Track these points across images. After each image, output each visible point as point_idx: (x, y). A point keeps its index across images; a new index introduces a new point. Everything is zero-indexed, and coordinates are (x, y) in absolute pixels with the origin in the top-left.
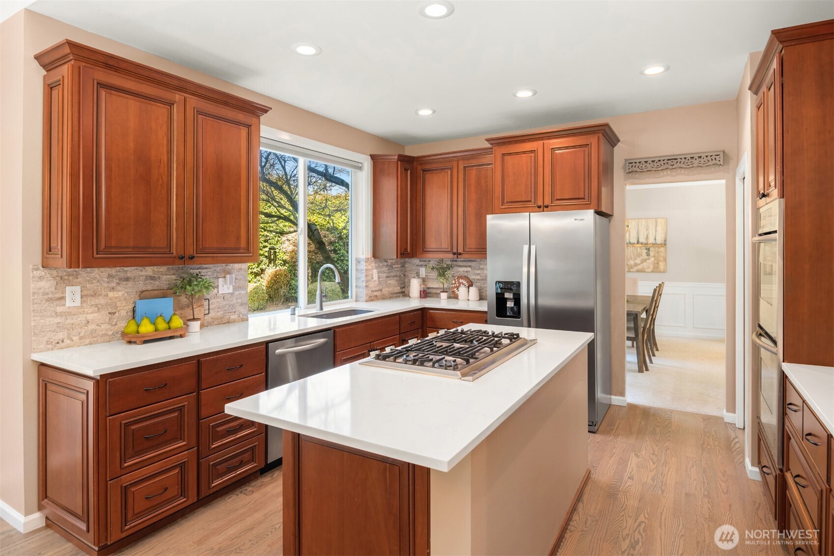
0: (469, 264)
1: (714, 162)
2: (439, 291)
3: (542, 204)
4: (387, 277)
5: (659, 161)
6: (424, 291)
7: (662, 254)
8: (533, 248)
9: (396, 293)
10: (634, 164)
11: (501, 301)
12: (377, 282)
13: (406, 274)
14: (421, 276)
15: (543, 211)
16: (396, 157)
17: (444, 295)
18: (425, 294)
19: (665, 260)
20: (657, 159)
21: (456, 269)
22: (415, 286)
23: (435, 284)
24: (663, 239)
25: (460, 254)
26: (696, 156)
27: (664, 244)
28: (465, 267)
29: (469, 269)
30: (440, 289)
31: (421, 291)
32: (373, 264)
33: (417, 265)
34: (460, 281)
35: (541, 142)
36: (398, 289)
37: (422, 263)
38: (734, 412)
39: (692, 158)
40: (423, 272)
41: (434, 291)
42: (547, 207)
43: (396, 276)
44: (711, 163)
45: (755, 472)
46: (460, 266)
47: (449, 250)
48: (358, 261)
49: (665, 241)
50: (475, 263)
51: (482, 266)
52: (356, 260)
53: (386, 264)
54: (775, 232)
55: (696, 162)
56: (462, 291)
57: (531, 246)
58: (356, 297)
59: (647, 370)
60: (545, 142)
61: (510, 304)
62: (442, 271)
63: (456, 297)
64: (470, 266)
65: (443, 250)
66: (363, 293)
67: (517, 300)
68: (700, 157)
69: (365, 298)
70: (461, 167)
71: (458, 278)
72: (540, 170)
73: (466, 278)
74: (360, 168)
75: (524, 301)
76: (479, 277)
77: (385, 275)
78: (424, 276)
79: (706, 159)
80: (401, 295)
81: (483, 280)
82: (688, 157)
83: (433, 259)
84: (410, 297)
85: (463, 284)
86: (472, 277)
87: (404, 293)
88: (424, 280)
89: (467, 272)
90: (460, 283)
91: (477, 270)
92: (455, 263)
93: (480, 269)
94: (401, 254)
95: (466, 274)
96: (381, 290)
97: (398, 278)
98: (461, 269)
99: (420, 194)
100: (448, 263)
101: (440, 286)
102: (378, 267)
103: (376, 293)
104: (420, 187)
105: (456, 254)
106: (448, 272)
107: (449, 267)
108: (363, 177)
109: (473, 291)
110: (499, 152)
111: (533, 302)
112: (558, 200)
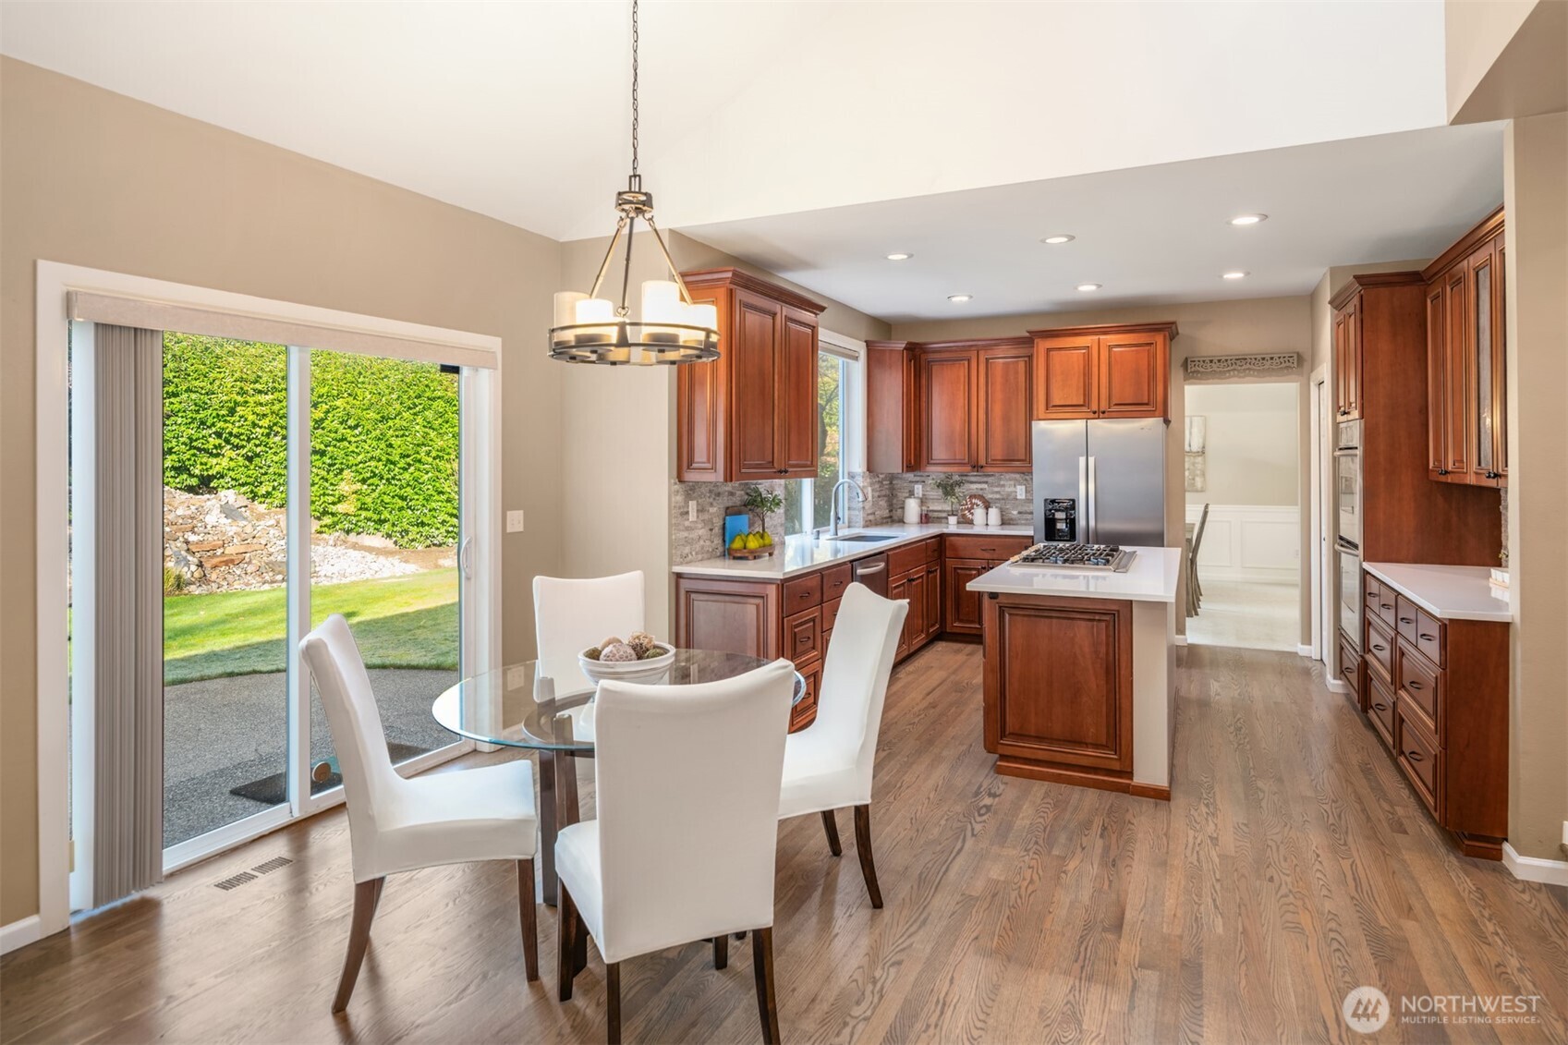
0: (985, 479)
1: (1287, 364)
2: (944, 515)
3: (1097, 410)
4: (879, 497)
5: (1226, 360)
6: (926, 515)
7: (1199, 466)
8: (1091, 460)
9: (886, 518)
10: (1197, 363)
11: (1050, 522)
12: (871, 503)
13: (894, 492)
14: (916, 495)
15: (1099, 418)
16: (904, 346)
17: (953, 520)
18: (926, 519)
19: (1203, 475)
20: (1223, 359)
21: (968, 486)
22: (912, 508)
23: (940, 505)
24: (1201, 445)
25: (982, 467)
26: (1268, 357)
27: (1202, 452)
28: (980, 483)
29: (985, 486)
30: (948, 511)
31: (921, 515)
32: (868, 480)
33: (910, 482)
34: (973, 501)
35: (1096, 337)
36: (886, 513)
37: (918, 479)
38: (1310, 644)
39: (1263, 359)
40: (919, 489)
41: (936, 515)
42: (1104, 412)
43: (884, 496)
44: (1283, 365)
45: (1338, 685)
46: (972, 482)
47: (966, 461)
48: (852, 476)
49: (1204, 447)
50: (993, 478)
51: (1002, 483)
52: (849, 474)
53: (877, 479)
54: (1356, 448)
55: (1268, 364)
56: (979, 514)
57: (1089, 458)
58: (849, 522)
59: (1197, 614)
60: (1102, 337)
61: (1061, 526)
62: (948, 488)
63: (971, 522)
64: (986, 482)
65: (957, 461)
66: (859, 517)
67: (1072, 522)
68: (1272, 358)
69: (862, 523)
70: (982, 359)
71: (971, 497)
72: (1095, 369)
73: (981, 497)
74: (856, 358)
75: (1081, 523)
76: (998, 496)
77: (876, 494)
78: (921, 496)
79: (1278, 361)
80: (889, 520)
81: (1003, 499)
82: (1259, 357)
83: (935, 473)
84: (904, 522)
85: (978, 505)
86: (989, 496)
87: (894, 517)
88: (923, 501)
89: (981, 489)
90: (973, 504)
91: (997, 486)
92: (965, 478)
93: (999, 486)
94: (907, 467)
95: (980, 493)
96: (874, 514)
97: (886, 499)
98: (974, 486)
99: (924, 390)
100: (956, 478)
101: (948, 508)
102: (872, 484)
103: (871, 517)
104: (924, 381)
105: (976, 467)
106: (957, 489)
107: (959, 484)
108: (859, 369)
109: (994, 512)
110: (1042, 346)
111: (1092, 523)
112: (1116, 405)
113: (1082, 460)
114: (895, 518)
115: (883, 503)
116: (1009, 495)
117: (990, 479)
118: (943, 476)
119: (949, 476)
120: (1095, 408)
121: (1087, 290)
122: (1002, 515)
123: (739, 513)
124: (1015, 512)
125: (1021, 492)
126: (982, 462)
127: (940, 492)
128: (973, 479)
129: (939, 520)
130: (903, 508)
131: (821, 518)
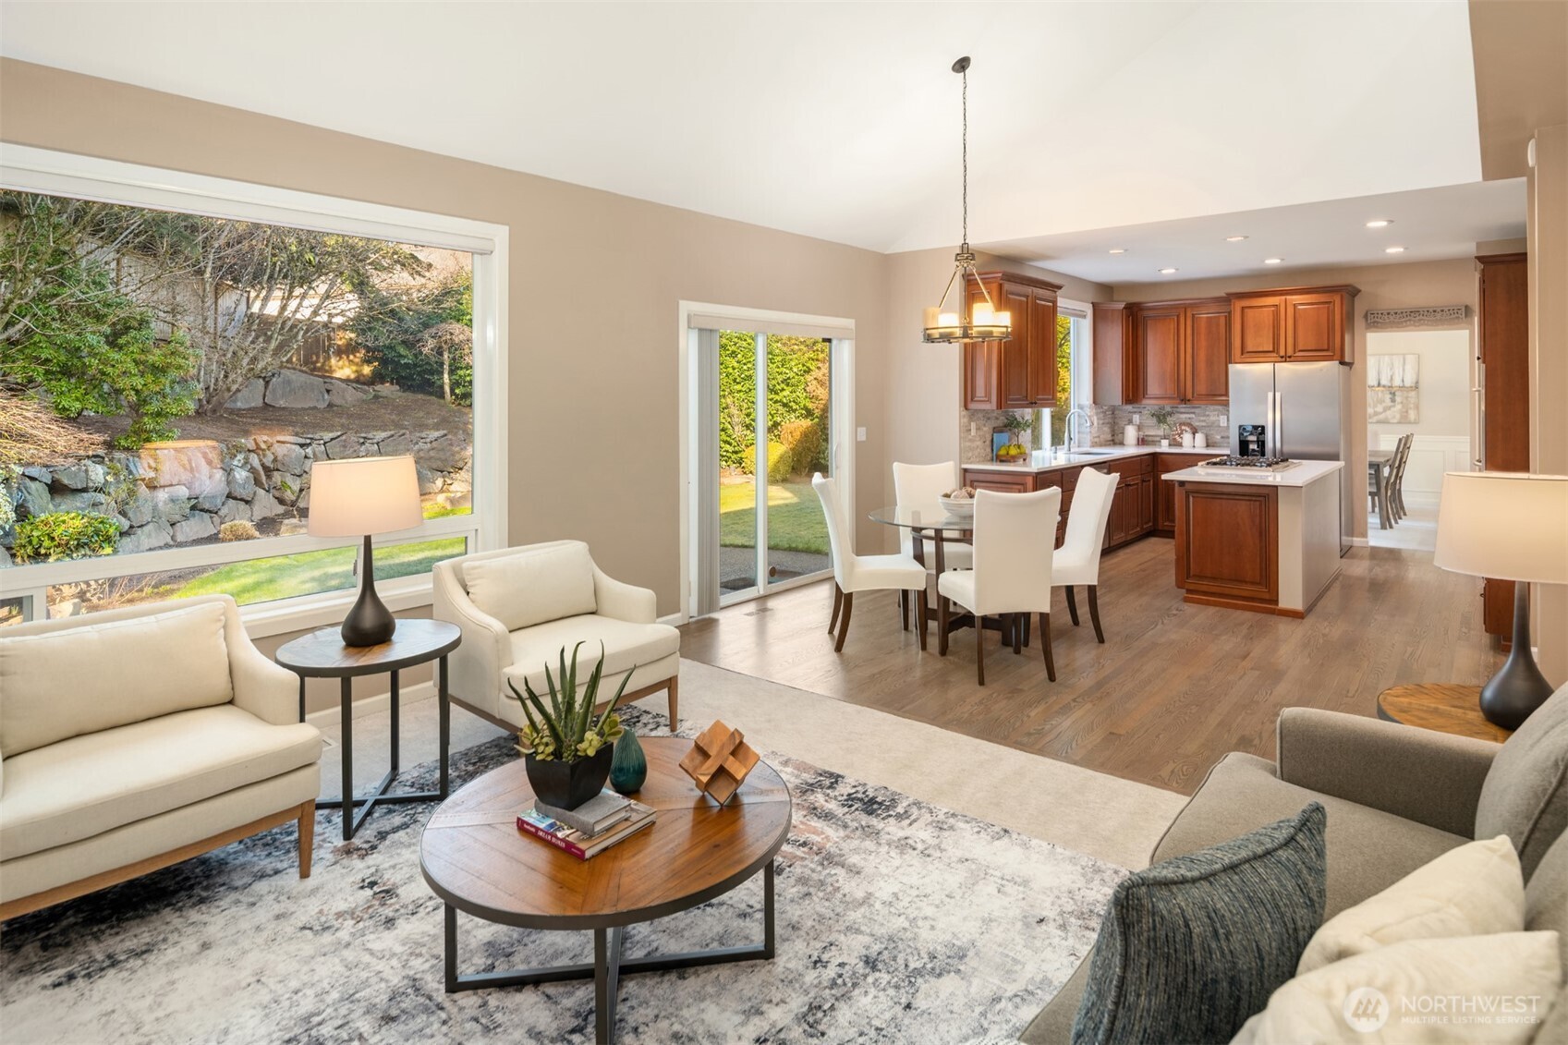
0: (1194, 410)
1: (1456, 315)
2: (1158, 439)
3: (1283, 355)
4: (1103, 424)
5: (1402, 313)
6: (1142, 438)
7: (1412, 400)
8: (1278, 395)
9: (1109, 442)
10: (1377, 315)
11: (1244, 445)
12: (1097, 429)
13: (1117, 420)
14: (1134, 423)
15: (1285, 361)
16: (1123, 305)
17: (1165, 442)
18: (1142, 441)
19: (1417, 407)
20: (1400, 311)
21: (1177, 415)
22: (1131, 433)
23: (1155, 431)
24: (1414, 381)
25: (1190, 400)
26: (1439, 309)
27: (1416, 387)
28: (1188, 413)
29: (1193, 416)
30: (1160, 436)
31: (1138, 438)
32: (1094, 410)
33: (1131, 413)
34: (1183, 428)
35: (1283, 298)
36: (1109, 437)
37: (1137, 410)
39: (1435, 311)
40: (1136, 418)
41: (1150, 439)
42: (1289, 357)
43: (1108, 423)
44: (1453, 316)
46: (1182, 413)
47: (1177, 396)
48: (1081, 407)
49: (1417, 382)
50: (1200, 409)
51: (1208, 413)
52: (1079, 406)
53: (1102, 409)
55: (1438, 316)
56: (1187, 438)
57: (1276, 393)
58: (1079, 443)
60: (1288, 297)
61: (1253, 446)
62: (1161, 418)
63: (1180, 445)
64: (1194, 413)
65: (1168, 396)
66: (1088, 439)
67: (1262, 444)
68: (1442, 311)
69: (1089, 443)
70: (1189, 314)
71: (1181, 424)
72: (1283, 323)
73: (1189, 425)
74: (1085, 316)
75: (1269, 442)
76: (1204, 424)
77: (1101, 422)
78: (1139, 424)
79: (1448, 313)
80: (1111, 444)
81: (1208, 426)
82: (1429, 310)
83: (1150, 404)
84: (1124, 444)
85: (1186, 431)
86: (1196, 424)
88: (1139, 428)
89: (1190, 418)
90: (1182, 431)
91: (1203, 417)
92: (1175, 409)
93: (1204, 415)
94: (1126, 400)
95: (1189, 421)
96: (1099, 438)
97: (1109, 427)
98: (1183, 416)
99: (1140, 340)
100: (1168, 409)
101: (1161, 433)
102: (1097, 414)
103: (1097, 440)
104: (1140, 333)
105: (1184, 400)
106: (1169, 419)
107: (1170, 414)
108: (1086, 325)
109: (1200, 437)
110: (1238, 305)
111: (1278, 445)
112: (1300, 351)
113: (1270, 395)
114: (1117, 441)
115: (1106, 429)
116: (1213, 423)
117: (1197, 411)
118: (1156, 407)
119: (1162, 408)
120: (1282, 353)
121: (1273, 262)
122: (1207, 439)
124: (1219, 437)
125: (1223, 421)
126: (1189, 396)
127: (1155, 419)
128: (1183, 410)
129: (1154, 443)
130: (1123, 433)
131: (1057, 439)
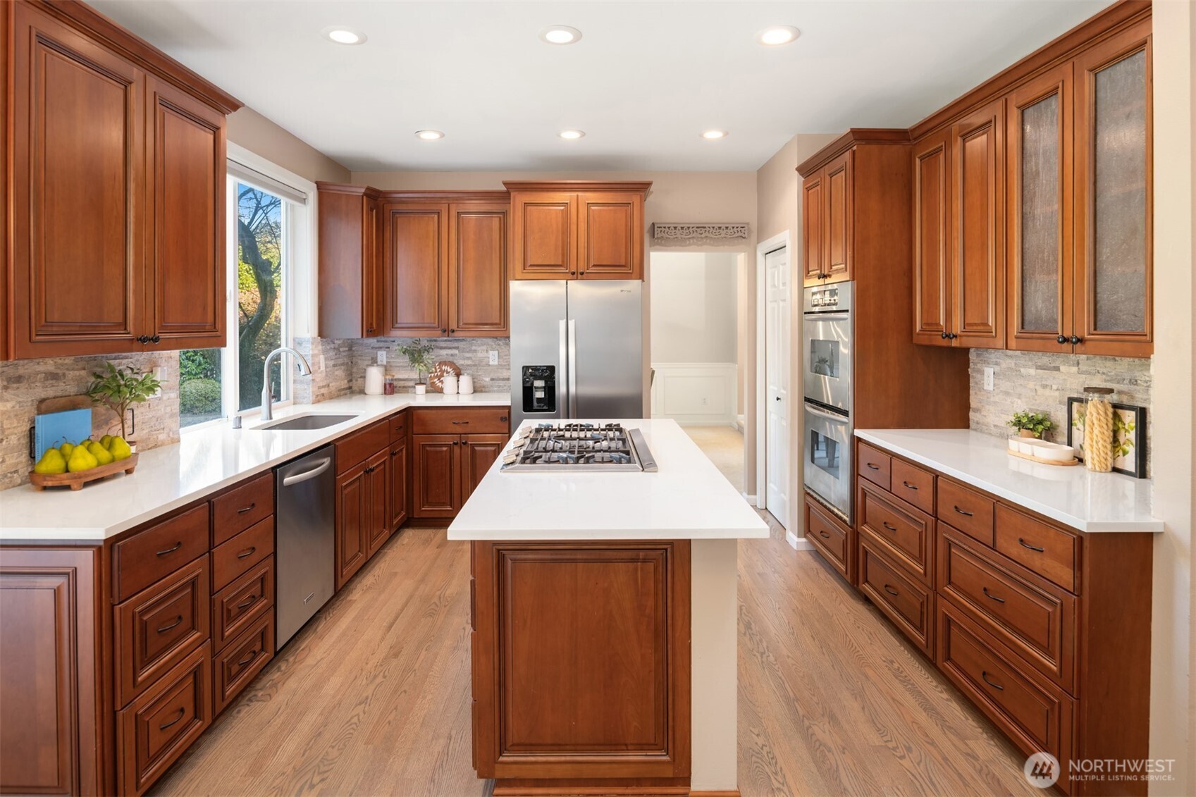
0: (456, 344)
1: (740, 234)
2: (411, 384)
3: (575, 271)
4: (334, 366)
5: (689, 228)
6: (390, 384)
8: (572, 324)
9: (344, 389)
10: (663, 229)
11: (528, 391)
12: (324, 374)
13: (354, 360)
14: (379, 363)
15: (577, 279)
16: (363, 190)
17: (421, 389)
18: (390, 389)
20: (686, 226)
21: (437, 351)
22: (375, 378)
23: (406, 373)
25: (453, 331)
26: (723, 226)
28: (450, 348)
29: (456, 352)
30: (415, 380)
31: (385, 385)
32: (320, 347)
33: (373, 348)
34: (443, 368)
35: (574, 194)
36: (344, 384)
37: (382, 344)
38: (755, 494)
39: (720, 228)
40: (382, 356)
41: (401, 384)
42: (582, 274)
43: (343, 364)
44: (737, 235)
45: (802, 542)
46: (442, 348)
47: (436, 325)
48: (298, 343)
50: (464, 343)
51: (474, 348)
52: (294, 340)
53: (332, 346)
54: (847, 311)
55: (723, 233)
56: (449, 382)
57: (569, 322)
58: (295, 398)
60: (579, 194)
61: (540, 395)
62: (415, 355)
63: (441, 391)
64: (457, 348)
65: (426, 325)
66: (309, 391)
67: (550, 389)
68: (727, 228)
69: (311, 398)
70: (454, 213)
71: (440, 364)
72: (574, 227)
73: (451, 364)
74: (304, 201)
75: (561, 390)
76: (469, 362)
77: (332, 363)
78: (385, 364)
79: (732, 230)
80: (348, 391)
81: (475, 365)
82: (716, 226)
83: (400, 337)
84: (365, 394)
85: (448, 373)
86: (460, 362)
88: (387, 369)
89: (452, 355)
90: (442, 372)
91: (468, 352)
92: (433, 343)
93: (470, 351)
94: (367, 331)
95: (451, 359)
96: (329, 385)
97: (343, 367)
98: (444, 352)
99: (388, 245)
100: (425, 343)
101: (415, 375)
102: (325, 352)
103: (324, 391)
104: (388, 235)
105: (447, 331)
106: (425, 356)
107: (427, 349)
108: (307, 216)
109: (465, 381)
110: (519, 199)
111: (572, 390)
112: (594, 266)
113: (562, 324)
114: (355, 388)
115: (340, 373)
116: (481, 361)
117: (461, 345)
118: (410, 341)
119: (417, 342)
120: (574, 268)
121: (570, 138)
122: (474, 382)
123: (73, 406)
124: (487, 379)
125: (493, 358)
126: (453, 326)
127: (407, 358)
128: (443, 344)
129: (405, 389)
130: (364, 377)
131: (249, 397)
